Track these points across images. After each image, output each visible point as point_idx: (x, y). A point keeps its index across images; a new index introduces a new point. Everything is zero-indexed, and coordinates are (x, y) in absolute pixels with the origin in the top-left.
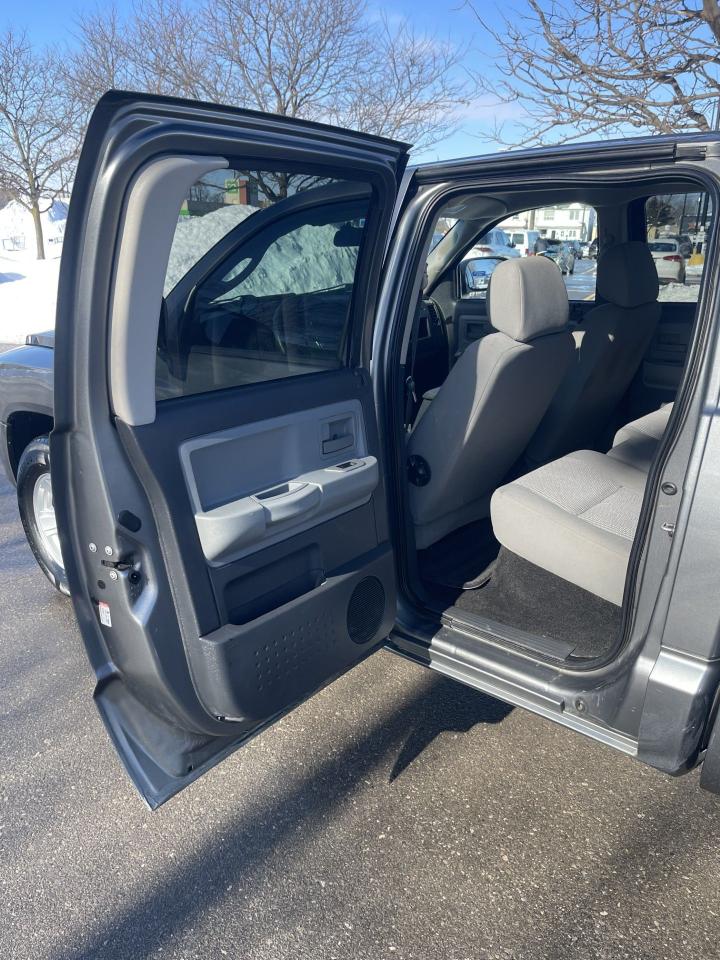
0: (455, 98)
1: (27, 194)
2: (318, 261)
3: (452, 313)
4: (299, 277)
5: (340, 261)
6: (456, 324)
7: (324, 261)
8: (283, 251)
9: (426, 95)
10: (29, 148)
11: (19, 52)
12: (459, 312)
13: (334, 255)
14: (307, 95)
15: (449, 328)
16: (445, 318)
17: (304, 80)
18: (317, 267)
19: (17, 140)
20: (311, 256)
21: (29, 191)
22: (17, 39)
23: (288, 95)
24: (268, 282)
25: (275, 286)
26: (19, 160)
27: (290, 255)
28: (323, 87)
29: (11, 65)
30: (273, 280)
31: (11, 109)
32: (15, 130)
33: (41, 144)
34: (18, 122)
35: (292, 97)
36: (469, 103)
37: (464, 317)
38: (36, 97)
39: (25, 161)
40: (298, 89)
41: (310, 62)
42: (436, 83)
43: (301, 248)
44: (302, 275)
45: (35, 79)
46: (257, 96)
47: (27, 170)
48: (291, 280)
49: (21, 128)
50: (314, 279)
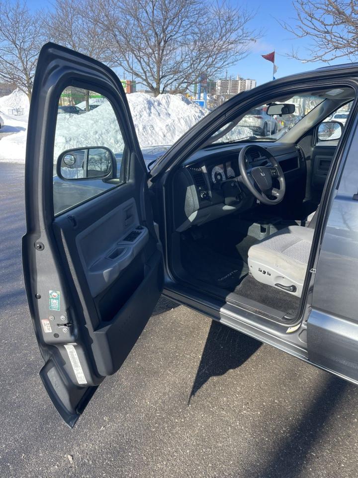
0: (249, 38)
1: (26, 86)
2: (180, 122)
3: (310, 154)
4: (170, 130)
5: (191, 121)
6: (313, 161)
7: (182, 121)
8: (162, 116)
9: (233, 37)
10: (27, 63)
11: (22, 13)
12: (315, 153)
13: (188, 119)
14: (171, 36)
15: (308, 163)
16: (306, 156)
17: (170, 28)
18: (179, 125)
19: (21, 58)
20: (176, 119)
21: (27, 85)
22: (22, 6)
23: (162, 36)
24: (154, 132)
25: (158, 134)
26: (21, 68)
27: (165, 118)
28: (179, 32)
29: (18, 20)
30: (157, 131)
31: (18, 42)
32: (20, 54)
33: (33, 61)
34: (21, 49)
35: (163, 37)
36: (255, 41)
37: (317, 157)
38: (31, 37)
39: (25, 69)
40: (166, 33)
41: (174, 18)
42: (239, 30)
43: (170, 115)
44: (171, 128)
45: (31, 27)
46: (145, 36)
47: (26, 74)
48: (166, 131)
49: (22, 52)
50: (178, 131)
